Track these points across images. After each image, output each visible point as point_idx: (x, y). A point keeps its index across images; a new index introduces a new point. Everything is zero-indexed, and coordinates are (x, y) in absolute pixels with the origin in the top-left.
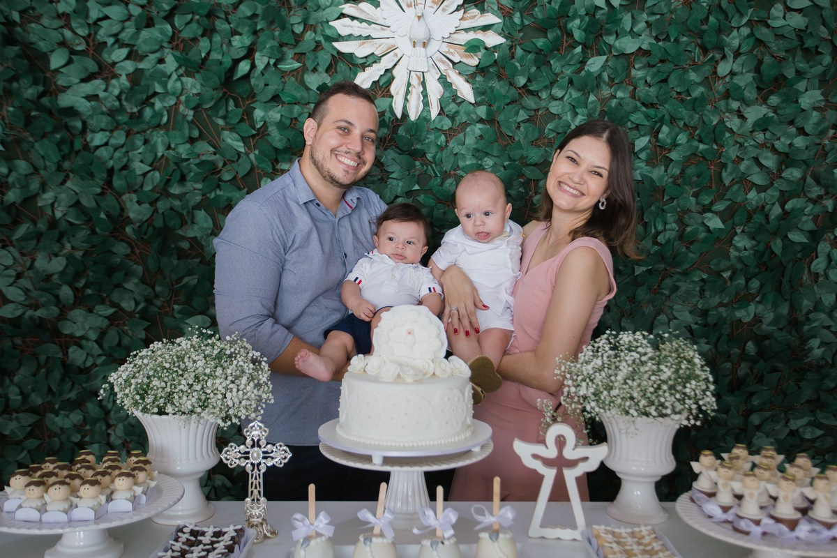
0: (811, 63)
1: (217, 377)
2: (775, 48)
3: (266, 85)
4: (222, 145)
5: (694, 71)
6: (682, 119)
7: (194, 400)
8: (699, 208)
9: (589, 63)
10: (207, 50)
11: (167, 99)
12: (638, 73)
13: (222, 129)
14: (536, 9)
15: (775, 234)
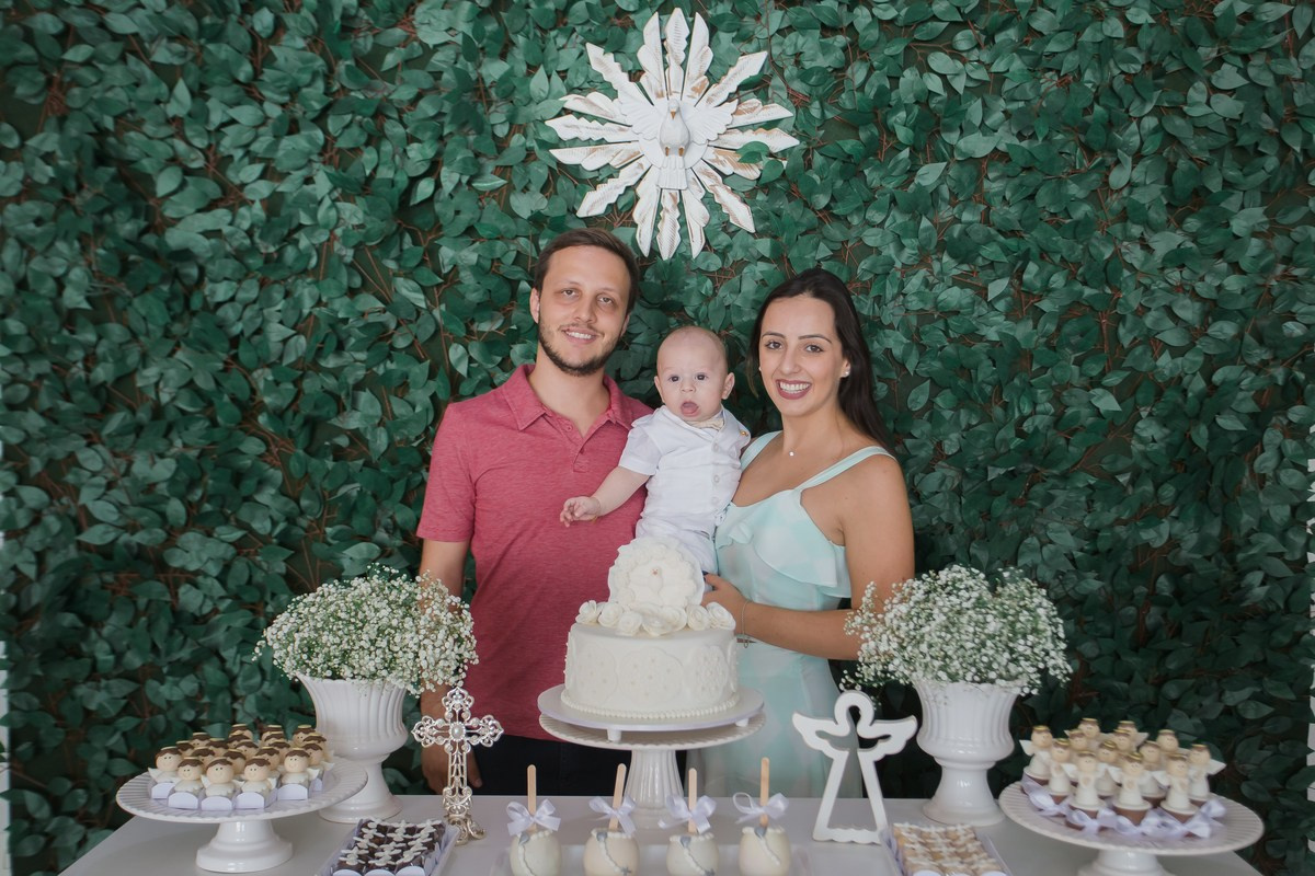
0: (1246, 170)
1: (406, 630)
2: (1194, 147)
3: (457, 213)
4: (395, 299)
5: (1076, 181)
6: (1057, 252)
7: (378, 660)
8: (1084, 381)
9: (920, 172)
10: (374, 165)
11: (316, 234)
12: (993, 186)
13: (395, 275)
14: (843, 96)
15: (1197, 417)
